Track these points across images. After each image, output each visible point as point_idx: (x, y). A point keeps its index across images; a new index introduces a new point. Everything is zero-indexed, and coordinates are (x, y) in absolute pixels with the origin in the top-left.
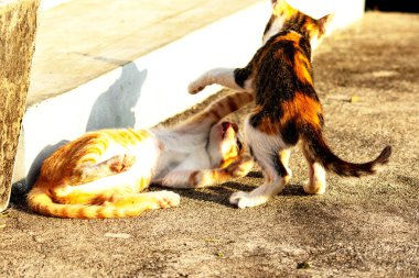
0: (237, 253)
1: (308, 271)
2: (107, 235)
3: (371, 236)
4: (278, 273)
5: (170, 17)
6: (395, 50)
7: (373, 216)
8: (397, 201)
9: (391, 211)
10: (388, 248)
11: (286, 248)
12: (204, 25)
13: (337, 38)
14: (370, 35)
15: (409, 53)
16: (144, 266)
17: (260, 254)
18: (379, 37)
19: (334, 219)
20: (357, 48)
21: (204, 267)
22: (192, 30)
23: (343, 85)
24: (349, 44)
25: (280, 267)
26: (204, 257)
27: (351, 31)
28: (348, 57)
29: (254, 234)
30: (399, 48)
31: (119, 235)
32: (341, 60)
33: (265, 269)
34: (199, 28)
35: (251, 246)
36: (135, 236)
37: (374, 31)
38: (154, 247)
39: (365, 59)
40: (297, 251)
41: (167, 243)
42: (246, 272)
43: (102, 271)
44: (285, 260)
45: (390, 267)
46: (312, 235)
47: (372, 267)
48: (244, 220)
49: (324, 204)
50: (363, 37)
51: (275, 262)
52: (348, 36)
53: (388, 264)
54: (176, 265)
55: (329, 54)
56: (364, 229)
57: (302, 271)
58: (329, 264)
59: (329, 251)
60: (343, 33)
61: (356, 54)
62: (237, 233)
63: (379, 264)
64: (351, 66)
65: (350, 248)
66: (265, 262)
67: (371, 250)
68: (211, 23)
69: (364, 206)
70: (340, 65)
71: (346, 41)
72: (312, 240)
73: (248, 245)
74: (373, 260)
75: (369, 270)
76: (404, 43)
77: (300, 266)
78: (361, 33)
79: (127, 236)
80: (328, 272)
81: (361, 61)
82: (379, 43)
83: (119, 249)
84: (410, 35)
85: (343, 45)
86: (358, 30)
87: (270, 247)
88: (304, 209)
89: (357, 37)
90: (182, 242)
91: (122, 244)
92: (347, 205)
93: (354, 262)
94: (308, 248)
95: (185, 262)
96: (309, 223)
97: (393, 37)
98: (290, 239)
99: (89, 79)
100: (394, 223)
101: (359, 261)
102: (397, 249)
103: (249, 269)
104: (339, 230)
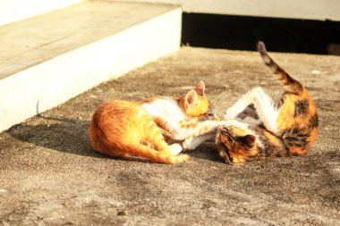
0: (78, 204)
1: (124, 217)
3: (169, 195)
4: (104, 218)
5: (46, 45)
6: (198, 72)
7: (172, 181)
8: (188, 172)
9: (184, 179)
10: (179, 203)
11: (111, 201)
12: (68, 51)
13: (161, 63)
14: (183, 62)
15: (207, 75)
16: (14, 212)
17: (93, 205)
18: (188, 63)
19: (145, 183)
20: (173, 70)
21: (55, 213)
22: (59, 54)
23: (161, 94)
24: (168, 67)
25: (106, 214)
26: (56, 206)
27: (170, 59)
28: (167, 76)
29: (91, 191)
30: (201, 71)
32: (160, 78)
33: (96, 215)
34: (63, 53)
35: (88, 200)
36: (10, 191)
37: (186, 59)
38: (22, 199)
39: (177, 77)
40: (119, 204)
41: (31, 196)
42: (82, 217)
44: (109, 210)
45: (179, 216)
46: (130, 193)
47: (168, 215)
48: (85, 182)
49: (140, 173)
50: (178, 63)
51: (103, 211)
52: (168, 62)
53: (178, 213)
54: (36, 211)
55: (153, 73)
56: (165, 190)
57: (120, 217)
58: (139, 213)
59: (140, 204)
60: (165, 60)
61: (172, 74)
62: (80, 191)
63: (172, 213)
64: (168, 82)
65: (154, 203)
66: (96, 210)
67: (168, 204)
68: (72, 49)
69: (167, 175)
70: (160, 81)
71: (166, 65)
72: (130, 197)
74: (169, 211)
75: (165, 217)
76: (204, 68)
77: (119, 214)
78: (176, 61)
79: (5, 191)
80: (138, 218)
81: (175, 79)
82: (188, 67)
84: (209, 63)
85: (164, 68)
86: (175, 58)
87: (101, 200)
88: (127, 176)
89: (174, 63)
90: (41, 196)
92: (155, 174)
93: (156, 212)
94: (127, 202)
95: (43, 208)
96: (128, 185)
97: (197, 64)
98: (115, 195)
100: (185, 186)
101: (159, 212)
102: (185, 204)
103: (85, 215)
104: (148, 191)
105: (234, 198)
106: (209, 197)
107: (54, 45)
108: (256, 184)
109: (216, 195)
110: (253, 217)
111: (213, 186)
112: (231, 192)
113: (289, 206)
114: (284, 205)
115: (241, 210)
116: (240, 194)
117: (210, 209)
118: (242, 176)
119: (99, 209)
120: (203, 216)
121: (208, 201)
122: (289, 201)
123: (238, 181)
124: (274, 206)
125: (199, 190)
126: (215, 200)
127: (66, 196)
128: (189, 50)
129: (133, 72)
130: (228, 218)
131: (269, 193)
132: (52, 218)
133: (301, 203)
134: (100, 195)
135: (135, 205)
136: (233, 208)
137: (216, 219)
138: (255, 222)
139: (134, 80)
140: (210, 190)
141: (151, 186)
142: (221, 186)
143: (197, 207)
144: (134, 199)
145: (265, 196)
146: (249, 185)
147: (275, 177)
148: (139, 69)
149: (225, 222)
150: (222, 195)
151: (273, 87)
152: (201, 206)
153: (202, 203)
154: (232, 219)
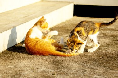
0: (39, 71)
1: (55, 75)
2: (9, 66)
3: (70, 68)
4: (48, 76)
5: (27, 16)
7: (71, 63)
8: (76, 60)
9: (75, 62)
10: (74, 71)
11: (50, 70)
12: (34, 18)
13: (66, 22)
16: (17, 74)
17: (44, 71)
18: (76, 22)
19: (62, 64)
20: (71, 25)
21: (31, 74)
22: (31, 19)
23: (67, 33)
24: (69, 24)
25: (48, 74)
26: (31, 72)
27: (70, 21)
28: (69, 27)
29: (43, 67)
31: (11, 67)
32: (67, 27)
33: (45, 75)
34: (33, 19)
35: (42, 70)
36: (15, 67)
37: (75, 21)
38: (19, 70)
39: (72, 27)
40: (53, 71)
41: (22, 69)
42: (40, 76)
43: (7, 75)
44: (50, 73)
45: (74, 75)
46: (57, 67)
47: (70, 75)
48: (41, 64)
49: (60, 60)
50: (72, 22)
51: (47, 74)
52: (69, 22)
53: (73, 74)
54: (24, 74)
55: (64, 26)
56: (69, 66)
57: (53, 76)
58: (60, 74)
59: (60, 71)
60: (68, 21)
61: (71, 26)
62: (39, 67)
63: (71, 74)
64: (69, 29)
65: (65, 70)
66: (45, 73)
67: (70, 71)
68: (36, 18)
69: (69, 61)
70: (66, 28)
71: (68, 23)
72: (57, 69)
73: (41, 69)
77: (53, 74)
78: (72, 21)
79: (13, 67)
80: (59, 76)
81: (71, 28)
83: (11, 70)
85: (68, 24)
86: (71, 20)
87: (46, 70)
88: (55, 61)
89: (71, 22)
90: (26, 68)
91: (12, 69)
92: (65, 61)
93: (66, 74)
94: (55, 70)
95: (26, 73)
96: (56, 65)
98: (51, 68)
99: (6, 30)
100: (75, 65)
101: (67, 73)
102: (76, 71)
103: (41, 75)
104: (63, 66)
105: (93, 69)
106: (84, 68)
107: (30, 17)
108: (100, 64)
109: (86, 67)
110: (100, 75)
111: (85, 64)
112: (92, 67)
113: (112, 71)
114: (110, 71)
115: (95, 73)
116: (95, 67)
117: (84, 72)
118: (95, 61)
119: (46, 73)
120: (82, 75)
121: (84, 70)
122: (112, 69)
123: (94, 63)
124: (107, 71)
125: (81, 66)
126: (86, 69)
127: (34, 68)
128: (76, 17)
129: (57, 25)
130: (91, 75)
131: (105, 67)
132: (30, 76)
133: (116, 70)
134: (46, 68)
135: (58, 71)
136: (93, 72)
137: (87, 76)
138: (100, 77)
139: (57, 28)
140: (84, 66)
141: (64, 65)
142: (88, 64)
143: (80, 72)
144: (58, 69)
145: (103, 68)
146: (98, 64)
147: (107, 61)
148: (59, 24)
149: (90, 77)
150: (89, 67)
151: (105, 30)
152: (81, 71)
153: (81, 70)
154: (92, 76)
